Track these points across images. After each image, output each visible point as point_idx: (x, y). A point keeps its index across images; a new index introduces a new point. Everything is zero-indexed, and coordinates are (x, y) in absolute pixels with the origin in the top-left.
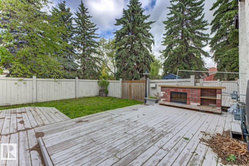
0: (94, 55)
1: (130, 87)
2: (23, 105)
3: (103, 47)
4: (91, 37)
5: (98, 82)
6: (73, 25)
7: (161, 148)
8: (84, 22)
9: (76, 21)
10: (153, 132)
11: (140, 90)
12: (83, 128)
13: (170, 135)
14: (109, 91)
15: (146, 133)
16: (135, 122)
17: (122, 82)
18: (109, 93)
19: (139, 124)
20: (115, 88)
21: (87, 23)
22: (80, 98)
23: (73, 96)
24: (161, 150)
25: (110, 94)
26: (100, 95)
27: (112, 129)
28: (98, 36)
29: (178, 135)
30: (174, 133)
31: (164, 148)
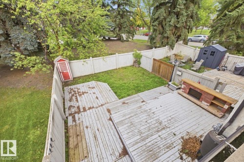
1: (160, 66)
7: (160, 136)
10: (160, 124)
12: (127, 112)
13: (168, 129)
15: (156, 125)
16: (153, 113)
17: (154, 60)
19: (155, 116)
20: (147, 62)
22: (120, 69)
24: (159, 138)
26: (134, 65)
27: (140, 117)
29: (172, 131)
30: (171, 129)
31: (161, 137)
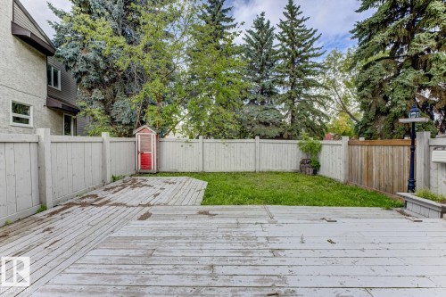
0: (313, 91)
1: (369, 157)
2: (183, 174)
3: (335, 70)
4: (307, 57)
5: (300, 144)
6: (276, 46)
8: (292, 34)
9: (279, 39)
11: (396, 169)
14: (321, 163)
17: (349, 144)
18: (321, 168)
20: (334, 158)
21: (299, 34)
22: (262, 173)
23: (251, 169)
25: (323, 172)
26: (301, 171)
28: (321, 51)
